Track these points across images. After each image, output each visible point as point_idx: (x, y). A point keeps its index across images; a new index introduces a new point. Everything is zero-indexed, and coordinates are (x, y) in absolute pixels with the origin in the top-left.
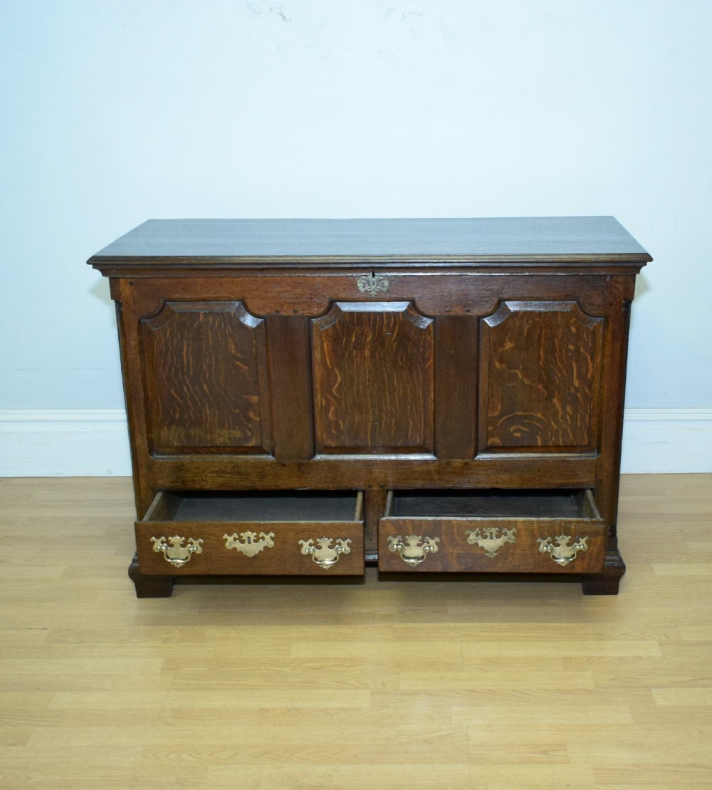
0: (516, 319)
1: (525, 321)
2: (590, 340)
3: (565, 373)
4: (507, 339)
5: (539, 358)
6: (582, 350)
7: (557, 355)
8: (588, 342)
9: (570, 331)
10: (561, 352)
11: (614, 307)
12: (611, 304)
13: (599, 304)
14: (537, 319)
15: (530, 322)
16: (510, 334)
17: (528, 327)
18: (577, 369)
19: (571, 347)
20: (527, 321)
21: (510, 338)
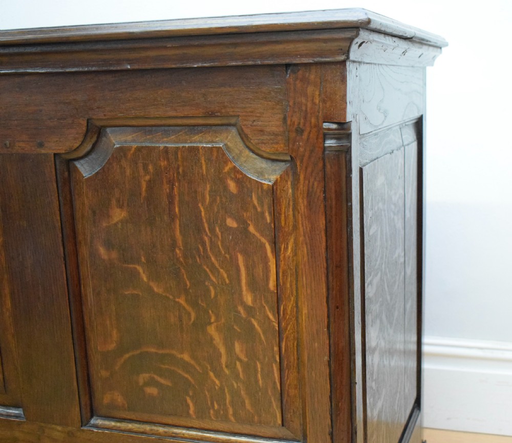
0: (124, 163)
1: (140, 165)
2: (266, 207)
3: (225, 275)
4: (114, 202)
5: (174, 245)
6: (252, 229)
7: (206, 238)
8: (263, 213)
9: (226, 188)
10: (212, 230)
11: (305, 136)
12: (300, 131)
13: (274, 129)
14: (163, 163)
15: (150, 167)
16: (117, 192)
17: (147, 178)
18: (247, 268)
19: (231, 223)
20: (145, 167)
21: (118, 201)
